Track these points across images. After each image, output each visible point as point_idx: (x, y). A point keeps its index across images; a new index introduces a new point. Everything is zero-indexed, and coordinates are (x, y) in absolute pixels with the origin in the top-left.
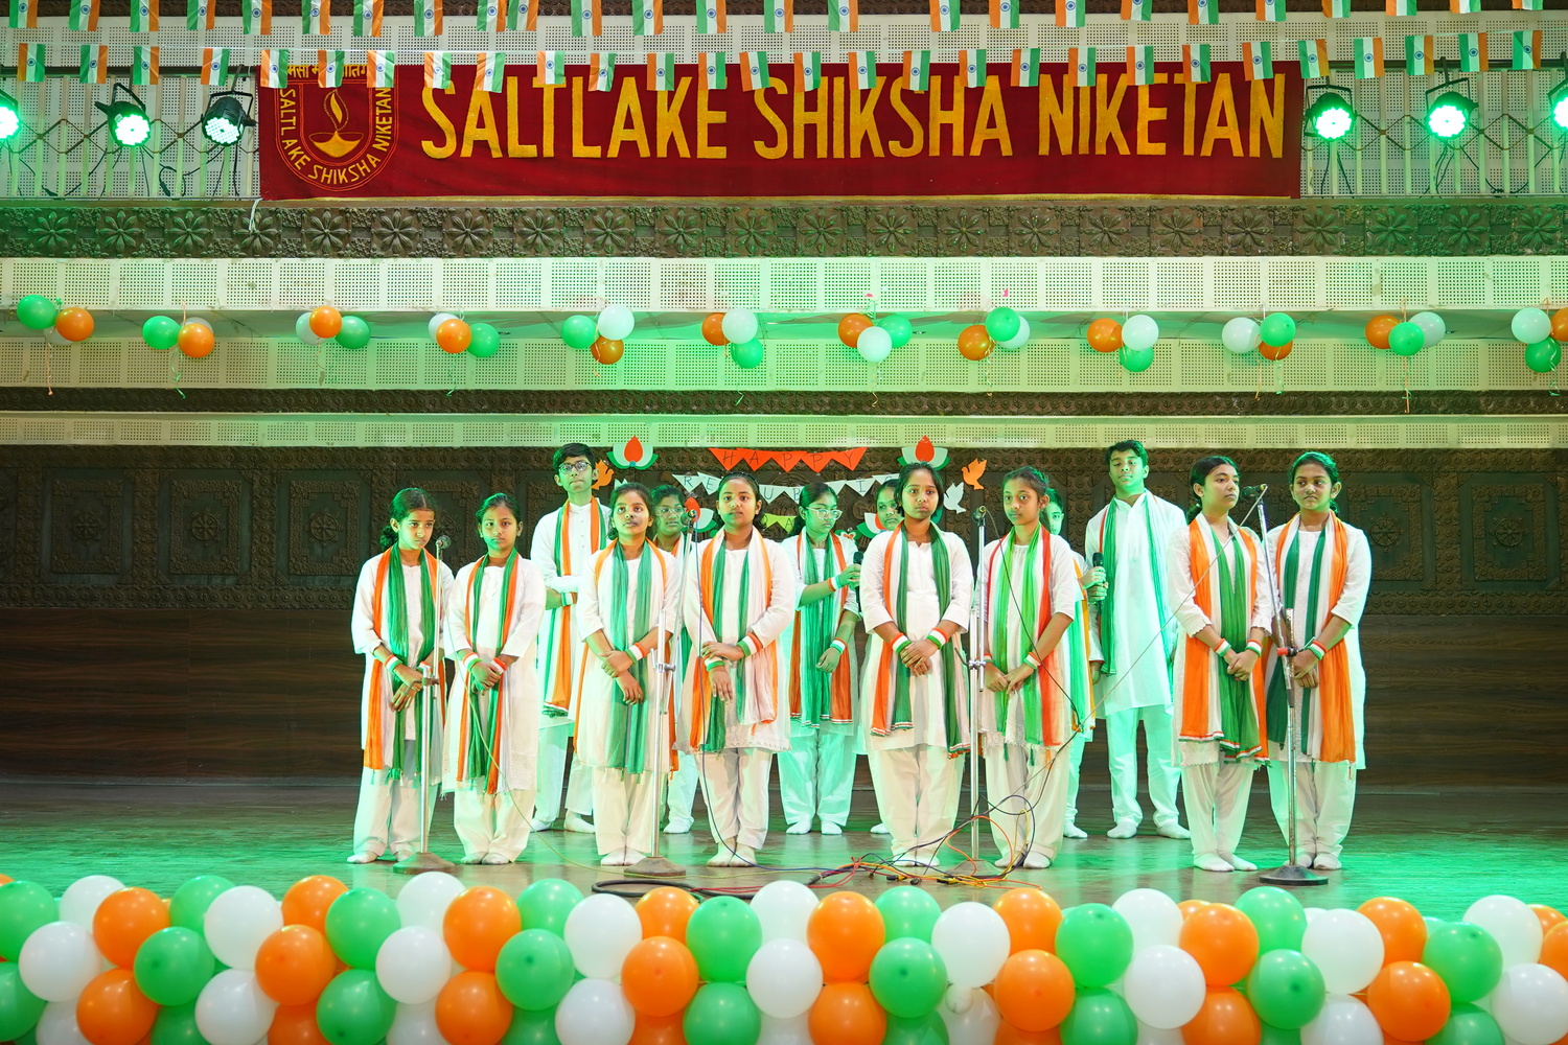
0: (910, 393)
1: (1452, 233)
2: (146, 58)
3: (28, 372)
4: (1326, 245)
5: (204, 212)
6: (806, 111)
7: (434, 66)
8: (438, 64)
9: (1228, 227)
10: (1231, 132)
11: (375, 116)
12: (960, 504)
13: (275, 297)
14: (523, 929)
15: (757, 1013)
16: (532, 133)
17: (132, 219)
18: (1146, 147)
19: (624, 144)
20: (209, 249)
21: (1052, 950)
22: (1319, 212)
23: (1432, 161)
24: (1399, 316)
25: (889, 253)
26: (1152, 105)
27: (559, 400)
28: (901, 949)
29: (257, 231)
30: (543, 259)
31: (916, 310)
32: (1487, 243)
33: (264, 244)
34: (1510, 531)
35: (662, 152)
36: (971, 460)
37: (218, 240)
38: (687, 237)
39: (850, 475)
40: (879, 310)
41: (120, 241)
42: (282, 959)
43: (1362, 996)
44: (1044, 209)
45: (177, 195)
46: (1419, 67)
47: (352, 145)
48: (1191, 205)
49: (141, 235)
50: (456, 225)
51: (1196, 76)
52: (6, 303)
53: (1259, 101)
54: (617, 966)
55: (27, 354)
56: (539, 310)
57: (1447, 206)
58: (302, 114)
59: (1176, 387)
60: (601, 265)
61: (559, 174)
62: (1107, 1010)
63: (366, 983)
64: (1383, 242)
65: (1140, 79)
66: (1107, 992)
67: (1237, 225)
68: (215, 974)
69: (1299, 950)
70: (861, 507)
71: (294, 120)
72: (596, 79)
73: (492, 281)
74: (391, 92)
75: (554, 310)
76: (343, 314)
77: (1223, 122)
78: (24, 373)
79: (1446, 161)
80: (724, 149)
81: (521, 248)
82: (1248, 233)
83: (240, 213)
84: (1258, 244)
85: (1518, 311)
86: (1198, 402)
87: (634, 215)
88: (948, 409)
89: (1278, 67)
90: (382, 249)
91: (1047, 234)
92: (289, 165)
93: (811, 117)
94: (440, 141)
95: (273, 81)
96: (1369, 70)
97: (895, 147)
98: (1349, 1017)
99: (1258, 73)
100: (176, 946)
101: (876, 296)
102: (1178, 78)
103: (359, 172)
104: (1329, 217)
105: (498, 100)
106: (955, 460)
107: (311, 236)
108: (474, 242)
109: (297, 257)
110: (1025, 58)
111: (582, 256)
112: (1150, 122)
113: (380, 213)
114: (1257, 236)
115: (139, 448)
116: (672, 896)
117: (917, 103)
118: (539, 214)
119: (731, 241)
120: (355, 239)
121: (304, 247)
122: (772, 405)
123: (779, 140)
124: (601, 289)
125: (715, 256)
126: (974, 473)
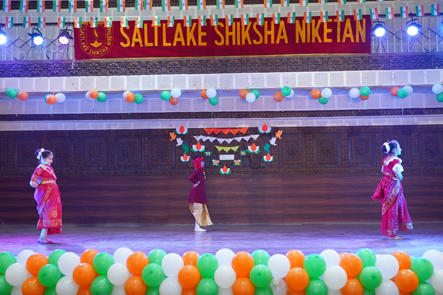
0: (261, 112)
1: (415, 63)
2: (42, 20)
3: (10, 110)
4: (378, 67)
6: (229, 32)
7: (123, 21)
9: (350, 62)
10: (351, 35)
11: (107, 35)
13: (79, 87)
14: (149, 263)
15: (217, 287)
16: (151, 39)
17: (39, 66)
18: (326, 40)
19: (177, 42)
20: (61, 74)
21: (302, 268)
22: (376, 57)
23: (409, 43)
24: (400, 87)
25: (254, 72)
26: (328, 28)
27: (160, 115)
28: (259, 268)
29: (74, 69)
30: (155, 75)
31: (261, 88)
32: (425, 66)
33: (76, 72)
34: (433, 148)
35: (188, 44)
37: (63, 71)
38: (196, 68)
39: (244, 135)
40: (251, 88)
41: (35, 72)
42: (80, 273)
43: (393, 280)
44: (298, 58)
45: (51, 59)
46: (404, 16)
47: (100, 44)
48: (340, 56)
49: (41, 70)
50: (130, 66)
51: (340, 19)
52: (4, 90)
53: (359, 27)
54: (177, 274)
55: (10, 104)
56: (154, 90)
57: (413, 55)
58: (86, 35)
59: (336, 109)
60: (172, 76)
61: (159, 51)
62: (319, 284)
63: (104, 280)
64: (395, 66)
65: (324, 20)
66: (319, 279)
67: (353, 62)
68: (61, 277)
69: (374, 266)
70: (247, 144)
71: (84, 37)
72: (169, 24)
73: (141, 82)
74: (111, 29)
75: (158, 89)
76: (99, 92)
77: (348, 32)
78: (9, 111)
79: (412, 43)
80: (206, 43)
81: (149, 72)
82: (356, 64)
83: (69, 64)
84: (359, 67)
85: (434, 85)
86: (342, 113)
87: (181, 62)
88: (271, 116)
89: (364, 16)
90: (110, 73)
91: (299, 65)
92: (83, 50)
93: (231, 34)
94: (125, 42)
95: (78, 26)
96: (390, 17)
97: (255, 42)
98: (389, 286)
99: (358, 18)
100: (50, 270)
101: (250, 84)
102: (335, 20)
103: (103, 52)
104: (379, 59)
105: (142, 30)
106: (273, 130)
107: (89, 70)
108: (135, 71)
109: (85, 76)
110: (291, 15)
111: (166, 74)
112: (327, 33)
113: (109, 63)
114: (359, 65)
115: (42, 131)
116: (192, 253)
117: (261, 29)
118: (154, 62)
119: (209, 69)
120: (102, 70)
121: (87, 73)
122: (221, 116)
123: (222, 40)
124: (172, 83)
125: (204, 74)
126: (279, 134)
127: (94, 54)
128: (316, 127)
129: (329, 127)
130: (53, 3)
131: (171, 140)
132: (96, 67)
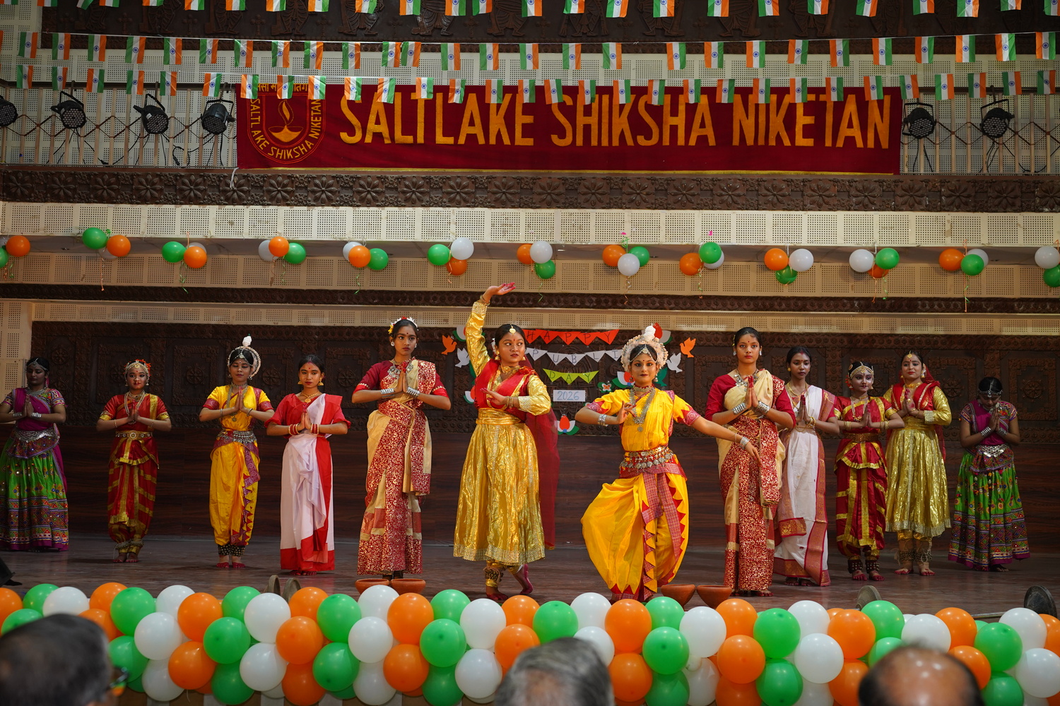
0: (648, 295)
1: (997, 198)
2: (168, 79)
3: (84, 275)
4: (916, 205)
5: (201, 176)
6: (584, 116)
7: (351, 86)
8: (353, 85)
9: (853, 192)
10: (856, 132)
11: (310, 116)
12: (679, 367)
13: (246, 230)
14: (435, 619)
16: (409, 128)
17: (156, 180)
18: (801, 141)
19: (468, 135)
20: (205, 199)
21: (751, 634)
22: (912, 183)
23: (985, 152)
24: (962, 251)
25: (638, 207)
26: (805, 114)
27: (423, 298)
28: (663, 633)
29: (235, 188)
30: (416, 208)
31: (653, 243)
32: (1020, 204)
33: (239, 196)
34: (1033, 389)
35: (493, 141)
36: (686, 339)
37: (210, 193)
38: (508, 196)
39: (608, 347)
40: (630, 243)
41: (148, 194)
42: (293, 636)
44: (736, 180)
45: (185, 165)
46: (977, 92)
47: (295, 135)
48: (830, 178)
49: (161, 190)
50: (361, 186)
51: (834, 97)
52: (75, 232)
53: (874, 114)
54: (492, 641)
55: (84, 263)
56: (413, 240)
57: (994, 180)
58: (264, 114)
59: (818, 294)
60: (453, 212)
61: (427, 154)
62: (785, 672)
63: (342, 651)
64: (952, 204)
65: (799, 99)
66: (785, 661)
67: (859, 191)
68: (251, 646)
69: (900, 636)
70: (615, 368)
71: (259, 118)
72: (453, 95)
73: (384, 222)
74: (321, 101)
75: (423, 240)
76: (290, 242)
77: (850, 125)
78: (82, 276)
79: (994, 150)
80: (532, 140)
81: (403, 201)
82: (866, 196)
83: (225, 177)
84: (873, 203)
85: (1039, 248)
86: (832, 303)
87: (474, 180)
88: (671, 306)
89: (887, 91)
90: (314, 201)
91: (739, 196)
92: (255, 146)
93: (588, 120)
94: (352, 133)
95: (248, 94)
96: (944, 94)
97: (641, 140)
99: (874, 95)
100: (228, 628)
101: (628, 235)
102: (822, 97)
103: (300, 152)
104: (917, 187)
105: (389, 108)
106: (676, 338)
107: (269, 192)
108: (373, 197)
109: (260, 205)
110: (726, 85)
111: (441, 206)
112: (804, 125)
113: (314, 178)
114: (872, 199)
115: (153, 325)
116: (523, 600)
117: (656, 112)
118: (414, 180)
119: (537, 198)
120: (297, 194)
121: (265, 198)
122: (559, 301)
123: (567, 134)
124: (453, 227)
125: (526, 208)
126: (688, 346)
127: (281, 157)
128: (772, 333)
129: (800, 334)
130: (201, 44)
131: (445, 353)
132: (285, 186)
